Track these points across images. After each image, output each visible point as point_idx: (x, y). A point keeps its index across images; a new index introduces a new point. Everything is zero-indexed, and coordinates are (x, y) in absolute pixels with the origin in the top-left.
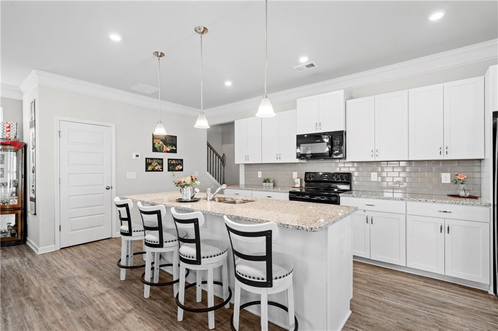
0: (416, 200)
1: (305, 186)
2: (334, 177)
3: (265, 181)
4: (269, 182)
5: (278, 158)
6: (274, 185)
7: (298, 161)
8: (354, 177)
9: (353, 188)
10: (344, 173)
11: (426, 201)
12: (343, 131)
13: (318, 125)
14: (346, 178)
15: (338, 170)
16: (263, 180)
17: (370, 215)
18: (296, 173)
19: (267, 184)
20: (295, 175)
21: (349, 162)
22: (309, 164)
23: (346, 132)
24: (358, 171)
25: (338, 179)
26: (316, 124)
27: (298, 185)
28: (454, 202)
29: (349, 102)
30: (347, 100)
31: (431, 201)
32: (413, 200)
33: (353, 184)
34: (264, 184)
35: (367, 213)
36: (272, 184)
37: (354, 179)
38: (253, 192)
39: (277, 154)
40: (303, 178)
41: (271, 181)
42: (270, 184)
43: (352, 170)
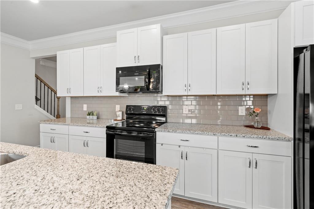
0: (227, 135)
1: (127, 118)
2: (152, 110)
3: (89, 114)
4: (93, 115)
5: (100, 92)
6: (98, 118)
7: (117, 94)
8: (169, 110)
9: (169, 120)
10: (161, 106)
11: (237, 136)
12: (159, 65)
13: (137, 58)
14: (163, 111)
15: (155, 104)
16: (87, 113)
17: (185, 150)
18: (119, 106)
19: (91, 117)
20: (118, 107)
21: (165, 96)
22: (130, 97)
23: (162, 66)
24: (171, 104)
25: (156, 112)
26: (135, 57)
27: (120, 118)
28: (262, 137)
29: (165, 37)
30: (164, 35)
31: (241, 136)
32: (224, 135)
33: (168, 117)
34: (88, 117)
35: (182, 149)
36: (95, 117)
37: (169, 111)
38: (70, 127)
39: (99, 87)
40: (125, 110)
41: (95, 114)
42: (94, 117)
43: (167, 103)
